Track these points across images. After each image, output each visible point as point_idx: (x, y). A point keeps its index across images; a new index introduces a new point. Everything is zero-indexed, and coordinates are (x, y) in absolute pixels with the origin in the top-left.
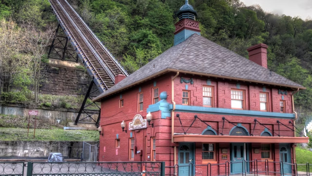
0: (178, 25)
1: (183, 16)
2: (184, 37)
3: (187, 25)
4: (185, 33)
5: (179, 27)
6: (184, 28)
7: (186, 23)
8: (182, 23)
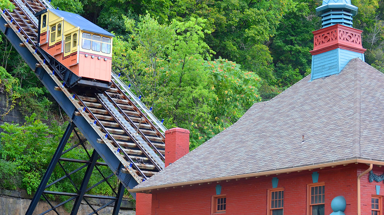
0: (321, 35)
1: (332, 17)
2: (337, 65)
3: (342, 38)
4: (340, 56)
5: (324, 40)
6: (336, 46)
7: (341, 35)
8: (330, 32)
